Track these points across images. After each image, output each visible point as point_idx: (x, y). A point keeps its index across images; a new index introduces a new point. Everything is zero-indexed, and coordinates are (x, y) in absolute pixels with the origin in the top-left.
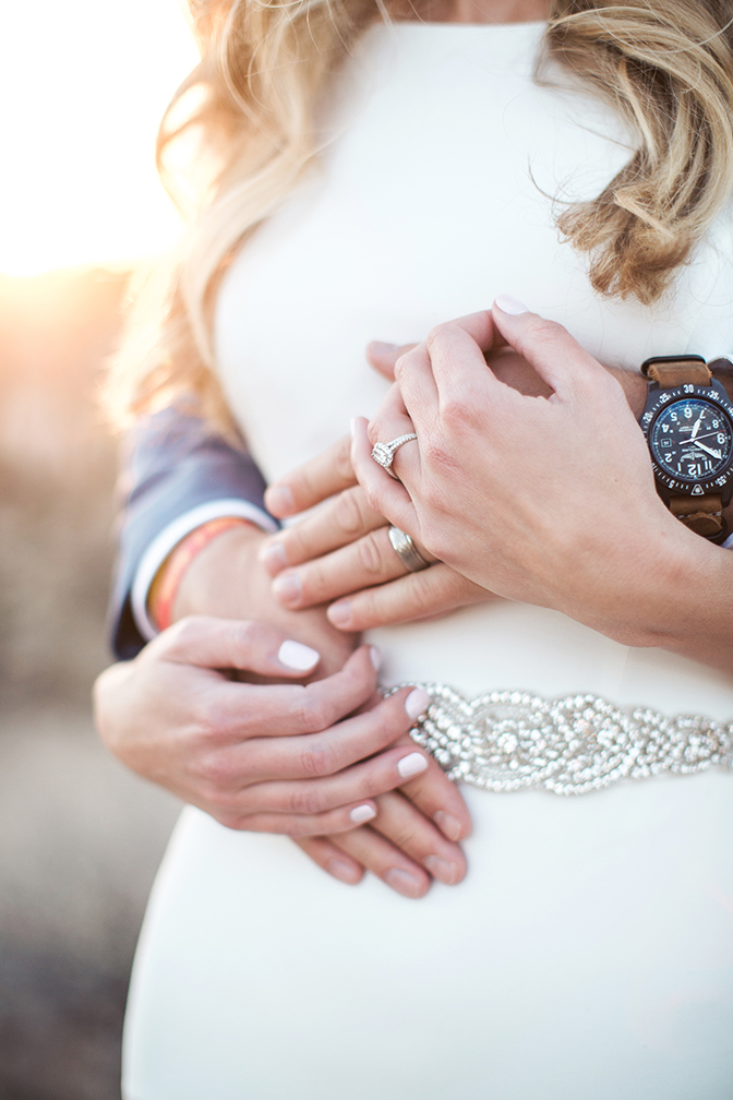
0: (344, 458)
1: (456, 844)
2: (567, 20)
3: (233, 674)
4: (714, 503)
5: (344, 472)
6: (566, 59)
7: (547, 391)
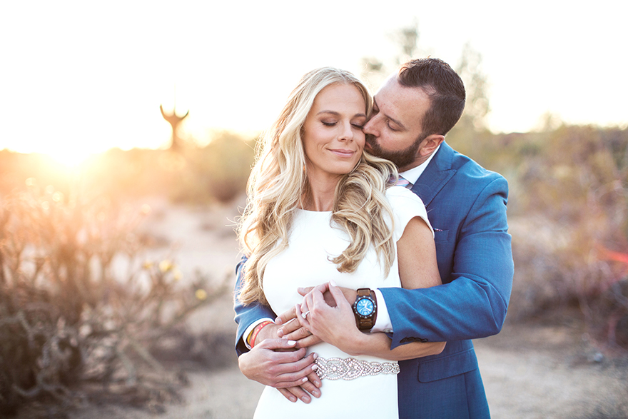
0: (294, 312)
1: (318, 388)
2: (335, 213)
3: (275, 350)
4: (370, 320)
5: (294, 314)
6: (337, 221)
7: (336, 306)
